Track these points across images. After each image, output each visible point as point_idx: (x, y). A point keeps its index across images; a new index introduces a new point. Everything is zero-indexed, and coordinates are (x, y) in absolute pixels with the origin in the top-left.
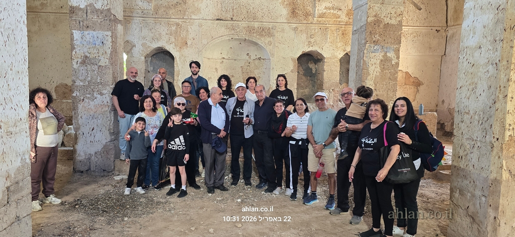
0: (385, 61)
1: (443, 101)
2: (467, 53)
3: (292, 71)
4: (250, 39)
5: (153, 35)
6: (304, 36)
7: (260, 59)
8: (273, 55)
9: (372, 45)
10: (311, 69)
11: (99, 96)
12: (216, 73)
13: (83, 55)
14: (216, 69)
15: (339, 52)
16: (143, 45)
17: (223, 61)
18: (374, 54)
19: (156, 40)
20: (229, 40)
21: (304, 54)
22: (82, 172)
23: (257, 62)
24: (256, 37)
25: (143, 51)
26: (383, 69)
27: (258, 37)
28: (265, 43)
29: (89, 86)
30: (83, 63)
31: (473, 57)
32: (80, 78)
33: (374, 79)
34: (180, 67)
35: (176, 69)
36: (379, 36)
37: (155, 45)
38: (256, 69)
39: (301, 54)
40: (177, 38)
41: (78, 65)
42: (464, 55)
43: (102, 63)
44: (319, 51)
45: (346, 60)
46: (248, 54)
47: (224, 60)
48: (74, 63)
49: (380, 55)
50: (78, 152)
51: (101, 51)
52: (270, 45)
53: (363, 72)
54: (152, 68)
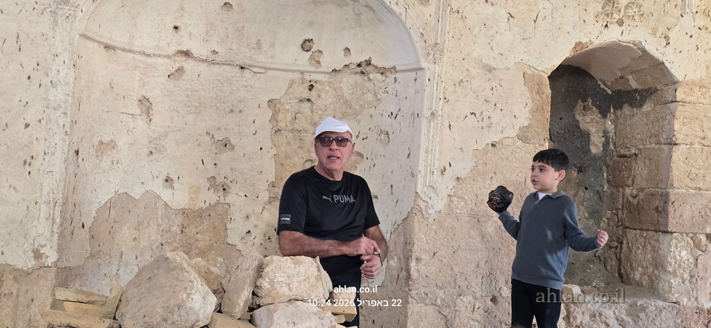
3: (522, 135)
7: (364, 67)
8: (435, 50)
10: (585, 136)
23: (348, 82)
39: (557, 64)
44: (654, 48)
46: (306, 45)
47: (188, 65)
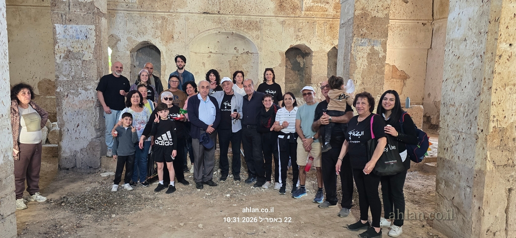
0: (373, 54)
1: (429, 95)
2: (452, 46)
3: (280, 66)
4: (238, 33)
5: (138, 29)
6: (292, 30)
7: (247, 53)
8: (261, 49)
9: (360, 39)
10: (299, 63)
11: (83, 92)
12: (203, 68)
13: (66, 49)
14: (204, 64)
15: (327, 45)
16: (129, 39)
17: (210, 56)
18: (361, 47)
19: (141, 34)
20: (216, 33)
21: (292, 48)
22: (68, 169)
23: (244, 56)
24: (243, 31)
25: (128, 45)
26: (370, 63)
27: (245, 30)
28: (253, 36)
29: (73, 81)
30: (67, 57)
31: (458, 49)
32: (64, 73)
33: (361, 72)
34: (167, 62)
35: (162, 63)
36: (367, 29)
37: (141, 39)
38: (244, 63)
39: (289, 47)
40: (163, 32)
41: (62, 60)
42: (450, 48)
43: (86, 58)
44: (307, 45)
45: (333, 54)
46: (235, 49)
47: (211, 54)
48: (57, 58)
49: (367, 49)
50: (63, 149)
51: (85, 45)
52: (258, 39)
53: (350, 66)
54: (138, 63)
